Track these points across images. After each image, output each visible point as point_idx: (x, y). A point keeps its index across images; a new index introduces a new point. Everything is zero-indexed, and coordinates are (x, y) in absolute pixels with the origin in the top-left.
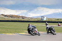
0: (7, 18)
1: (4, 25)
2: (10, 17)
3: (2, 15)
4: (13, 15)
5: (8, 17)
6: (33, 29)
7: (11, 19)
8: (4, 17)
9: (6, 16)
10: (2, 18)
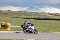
0: (52, 17)
1: (49, 23)
2: (56, 15)
3: (48, 13)
4: (58, 14)
5: (54, 16)
6: (27, 26)
7: (56, 17)
8: (50, 15)
9: (51, 14)
10: (48, 16)
